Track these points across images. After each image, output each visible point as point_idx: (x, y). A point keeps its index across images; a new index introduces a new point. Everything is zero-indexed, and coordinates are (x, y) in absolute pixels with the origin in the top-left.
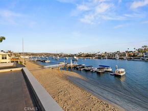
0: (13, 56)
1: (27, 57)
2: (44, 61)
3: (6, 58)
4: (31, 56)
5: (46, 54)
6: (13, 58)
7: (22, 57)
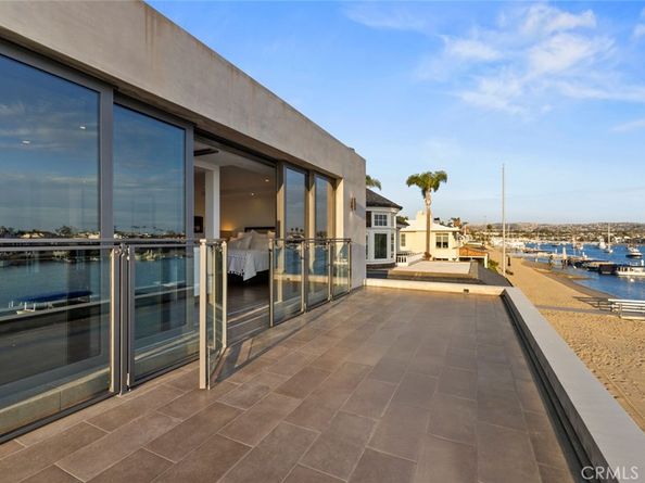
0: (466, 239)
1: (518, 243)
2: (613, 269)
3: (446, 244)
4: (537, 241)
5: (622, 230)
6: (466, 247)
7: (496, 241)
